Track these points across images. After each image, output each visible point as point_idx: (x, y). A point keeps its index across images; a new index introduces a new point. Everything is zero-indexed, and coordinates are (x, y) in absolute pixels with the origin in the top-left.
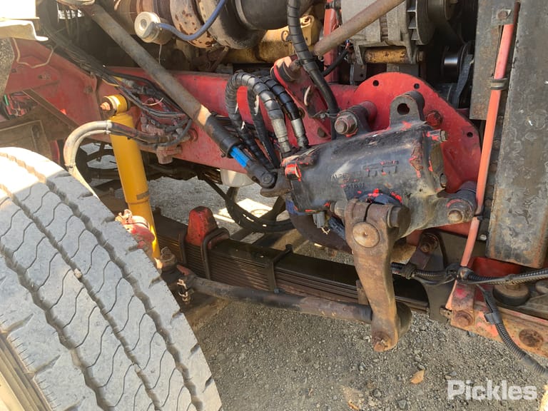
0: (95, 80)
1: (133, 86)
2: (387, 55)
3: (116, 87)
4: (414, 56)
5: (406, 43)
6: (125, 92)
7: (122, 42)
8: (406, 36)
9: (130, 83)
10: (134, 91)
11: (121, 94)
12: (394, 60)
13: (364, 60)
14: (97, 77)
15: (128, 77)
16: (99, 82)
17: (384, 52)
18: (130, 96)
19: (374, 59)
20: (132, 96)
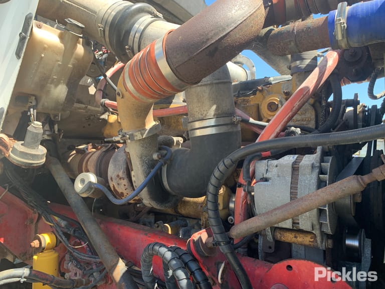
0: (37, 215)
1: (66, 226)
2: (296, 237)
3: (51, 226)
4: (324, 243)
5: (317, 232)
6: (57, 231)
7: (64, 190)
8: (317, 227)
9: (63, 223)
10: (66, 230)
11: (53, 232)
12: (303, 243)
13: (274, 238)
14: (39, 214)
15: (63, 218)
16: (39, 218)
17: (293, 234)
18: (60, 236)
19: (283, 239)
20: (62, 235)
